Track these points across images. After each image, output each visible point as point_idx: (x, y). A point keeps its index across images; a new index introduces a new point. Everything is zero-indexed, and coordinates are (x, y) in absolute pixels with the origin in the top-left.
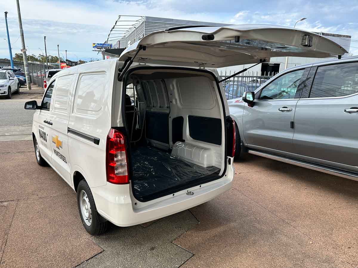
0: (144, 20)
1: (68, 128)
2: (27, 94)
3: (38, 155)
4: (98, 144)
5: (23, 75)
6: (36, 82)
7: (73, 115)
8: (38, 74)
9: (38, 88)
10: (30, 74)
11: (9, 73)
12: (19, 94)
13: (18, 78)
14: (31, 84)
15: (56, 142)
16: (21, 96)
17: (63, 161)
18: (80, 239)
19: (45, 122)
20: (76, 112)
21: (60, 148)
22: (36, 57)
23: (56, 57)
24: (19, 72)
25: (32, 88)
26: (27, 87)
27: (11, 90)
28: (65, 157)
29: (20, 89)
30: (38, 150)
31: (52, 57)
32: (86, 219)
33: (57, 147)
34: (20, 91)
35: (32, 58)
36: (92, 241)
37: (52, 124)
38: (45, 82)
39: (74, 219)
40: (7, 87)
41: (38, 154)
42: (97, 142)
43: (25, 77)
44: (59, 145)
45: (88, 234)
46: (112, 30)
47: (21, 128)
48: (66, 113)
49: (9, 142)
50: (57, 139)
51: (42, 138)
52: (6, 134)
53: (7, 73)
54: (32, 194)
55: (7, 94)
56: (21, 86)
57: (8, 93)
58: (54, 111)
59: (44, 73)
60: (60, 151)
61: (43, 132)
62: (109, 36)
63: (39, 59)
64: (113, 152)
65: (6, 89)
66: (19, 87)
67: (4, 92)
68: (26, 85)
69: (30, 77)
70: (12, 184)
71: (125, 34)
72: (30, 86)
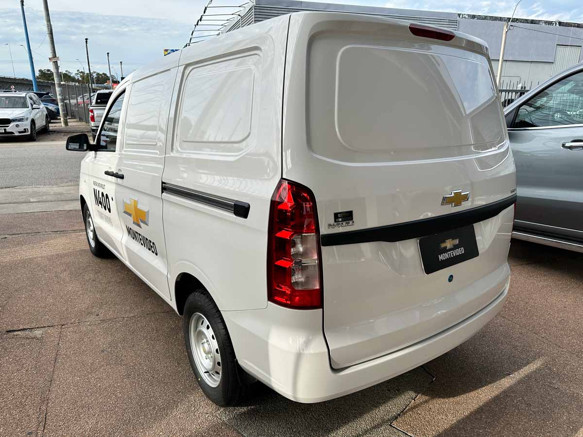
0: (252, 4)
1: (163, 183)
2: (63, 134)
3: (92, 238)
4: (245, 216)
5: (54, 102)
6: (76, 114)
7: (172, 155)
8: (79, 100)
9: (79, 123)
10: (65, 102)
11: (31, 98)
12: (49, 134)
13: (47, 106)
14: (68, 117)
15: (133, 213)
16: (53, 136)
17: (149, 249)
18: (196, 414)
19: (107, 173)
20: (179, 149)
21: (142, 224)
22: (72, 76)
23: (105, 74)
24: (48, 97)
25: (69, 124)
26: (61, 122)
27: (36, 126)
28: (153, 243)
29: (50, 125)
30: (92, 228)
31: (98, 74)
32: (205, 372)
33: (134, 223)
34: (51, 128)
35: (67, 77)
36: (220, 419)
37: (122, 177)
38: (92, 111)
39: (176, 366)
40: (29, 121)
41: (91, 235)
42: (242, 210)
43: (58, 105)
44: (140, 218)
45: (210, 402)
46: (197, 24)
47: (56, 189)
48: (156, 154)
49: (36, 214)
50: (136, 207)
51: (100, 205)
52: (32, 200)
53: (27, 97)
54: (86, 313)
55: (29, 133)
56: (52, 121)
57: (31, 131)
58: (125, 151)
59: (88, 99)
60: (143, 231)
61: (102, 193)
62: (192, 35)
63: (76, 78)
64: (285, 234)
65: (27, 125)
66: (48, 122)
67: (25, 129)
68: (60, 119)
69: (65, 106)
70: (49, 293)
71: (219, 31)
72: (67, 120)
